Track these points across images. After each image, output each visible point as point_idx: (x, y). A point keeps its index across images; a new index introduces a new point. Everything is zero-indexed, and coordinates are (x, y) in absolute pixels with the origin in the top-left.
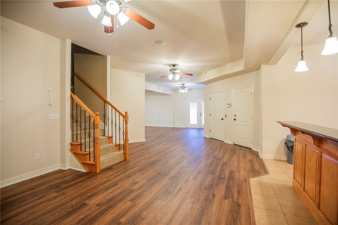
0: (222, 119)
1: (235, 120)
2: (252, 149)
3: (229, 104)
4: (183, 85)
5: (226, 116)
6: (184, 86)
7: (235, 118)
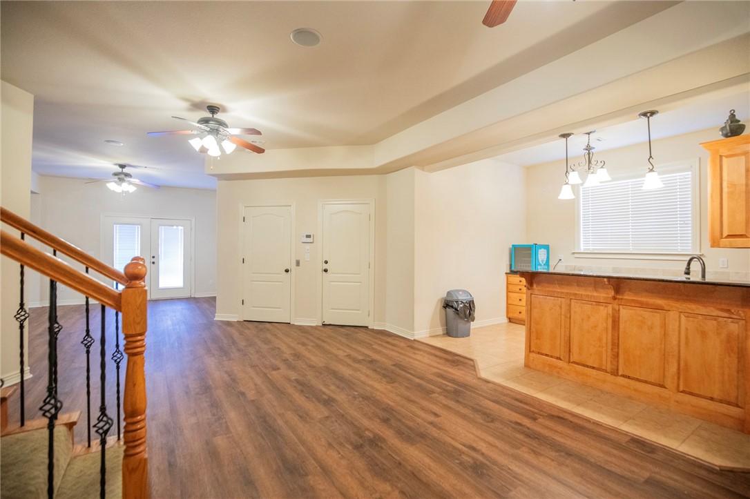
0: (287, 271)
1: (326, 271)
2: (369, 327)
3: (308, 236)
4: (122, 166)
5: (298, 263)
6: (126, 170)
7: (326, 266)
